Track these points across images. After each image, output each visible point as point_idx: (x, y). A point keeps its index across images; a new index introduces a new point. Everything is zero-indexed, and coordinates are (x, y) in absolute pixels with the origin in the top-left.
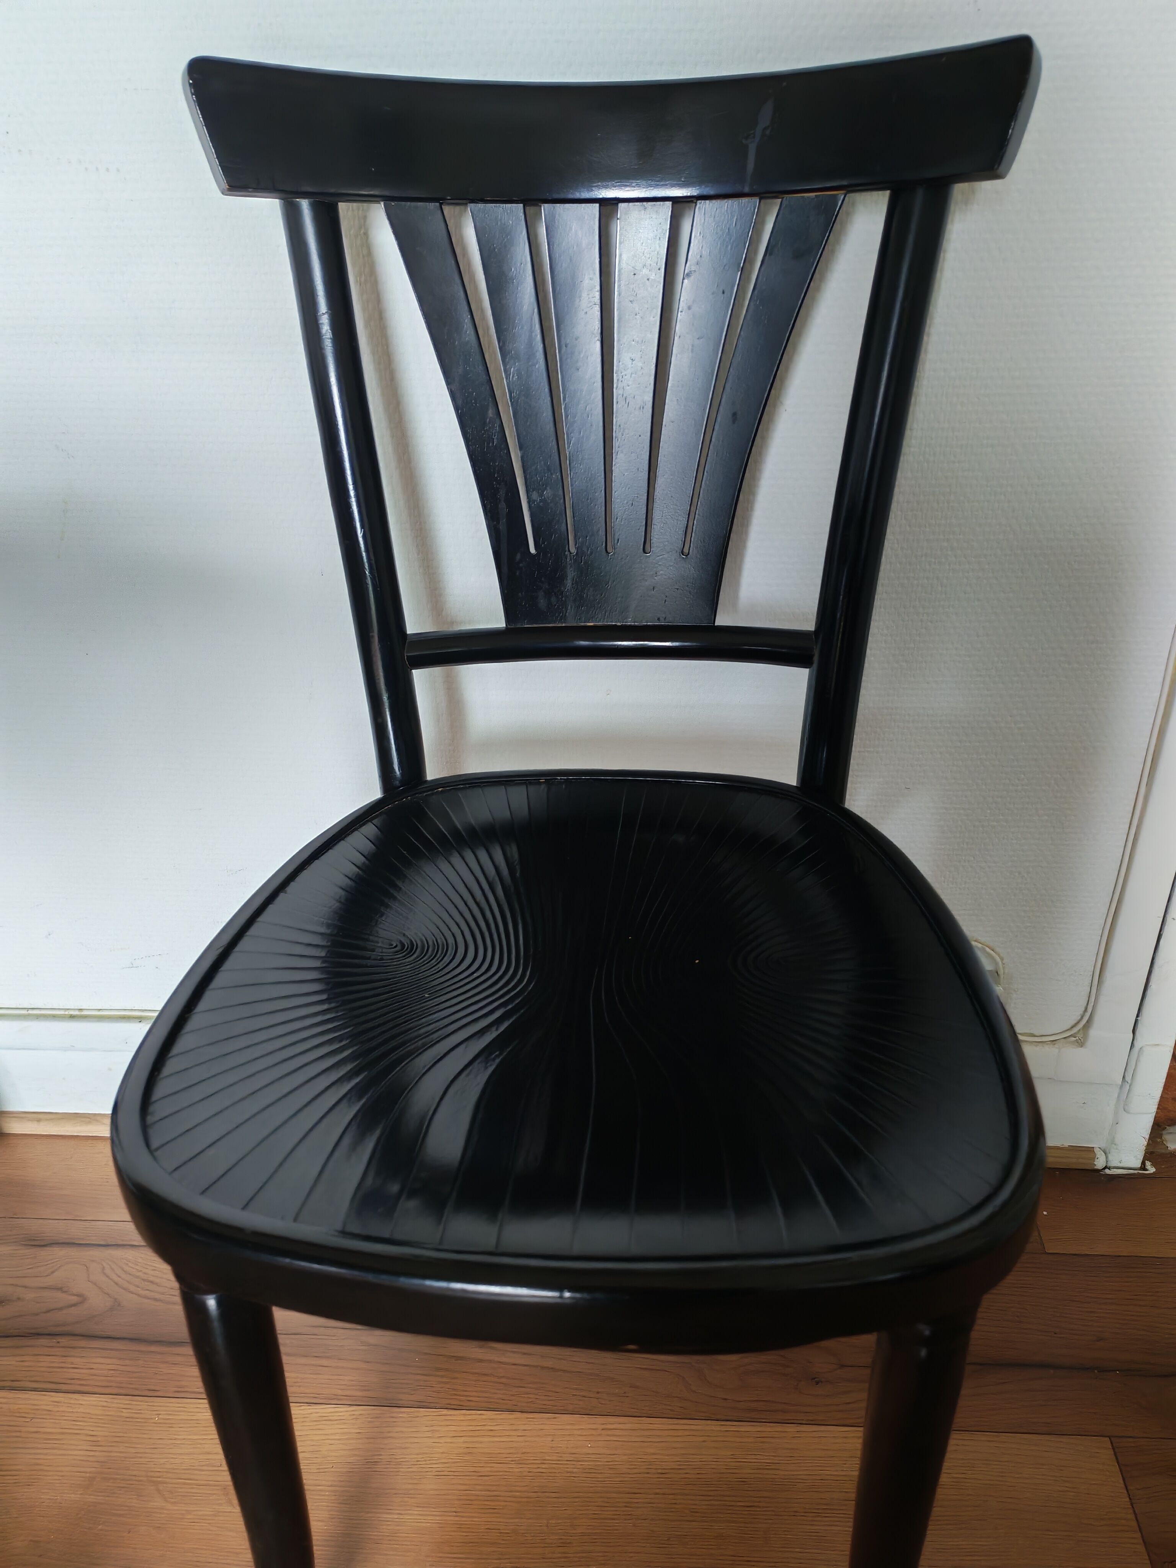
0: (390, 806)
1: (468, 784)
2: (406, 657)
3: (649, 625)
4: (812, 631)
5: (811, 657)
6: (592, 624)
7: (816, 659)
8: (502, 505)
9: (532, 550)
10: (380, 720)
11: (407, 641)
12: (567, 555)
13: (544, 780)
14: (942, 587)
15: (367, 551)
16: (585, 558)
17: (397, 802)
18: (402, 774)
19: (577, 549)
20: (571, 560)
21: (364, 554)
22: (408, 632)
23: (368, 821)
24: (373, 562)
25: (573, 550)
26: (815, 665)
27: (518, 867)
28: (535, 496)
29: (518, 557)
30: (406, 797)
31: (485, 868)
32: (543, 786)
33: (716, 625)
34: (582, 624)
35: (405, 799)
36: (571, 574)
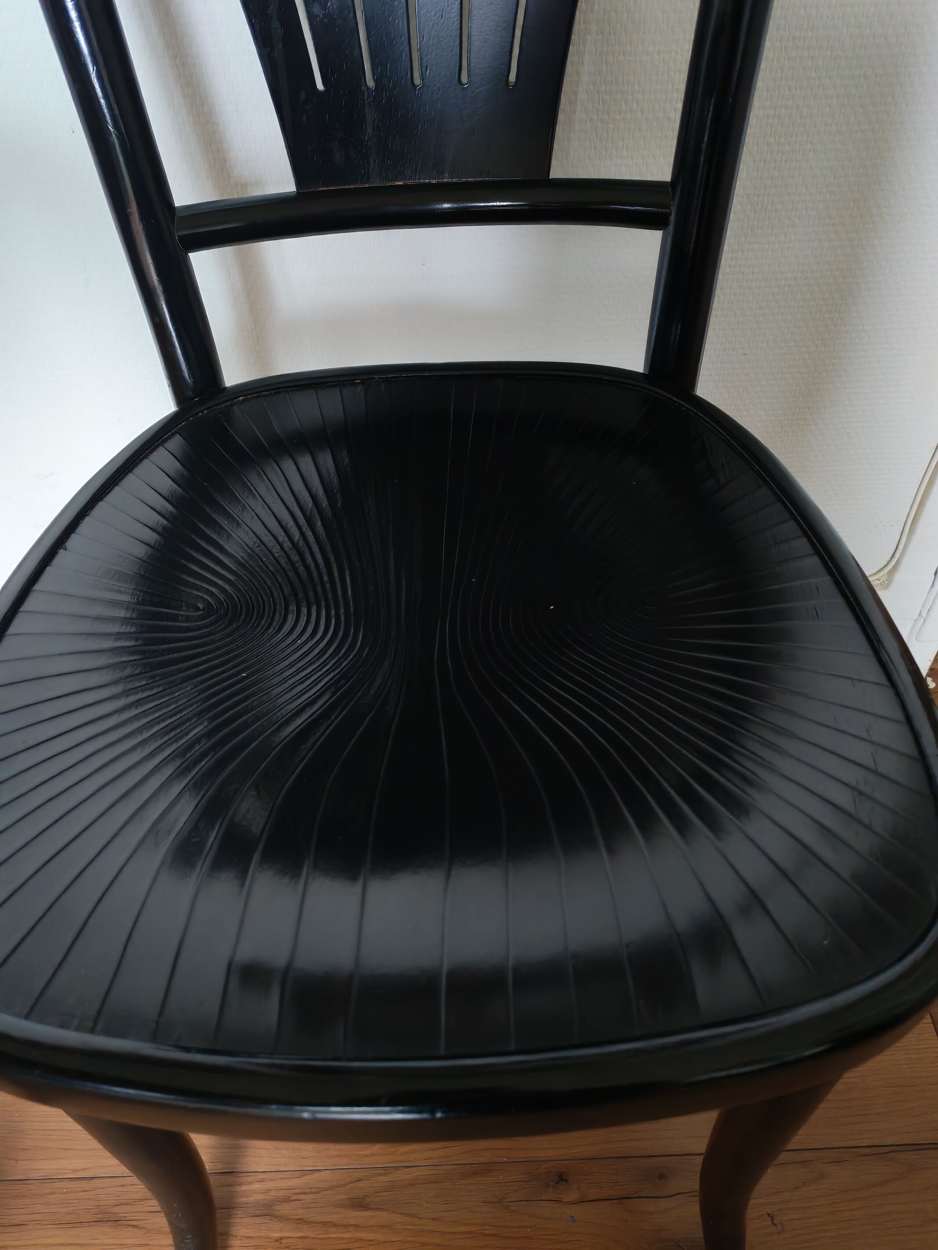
0: (184, 423)
1: (273, 389)
2: (177, 238)
3: (470, 183)
4: (667, 182)
5: (668, 215)
6: (400, 183)
7: (672, 218)
8: (276, 24)
9: (320, 86)
10: (157, 320)
11: (176, 216)
12: (364, 91)
13: (360, 381)
14: (801, 118)
15: (106, 97)
16: (386, 94)
17: (191, 418)
18: (194, 382)
19: (376, 81)
20: (369, 97)
21: (102, 101)
22: (176, 206)
23: (157, 446)
24: (117, 112)
25: (370, 83)
26: (671, 228)
27: (339, 496)
28: (316, 9)
29: (303, 96)
30: (202, 411)
31: (301, 498)
32: (359, 389)
33: (550, 178)
34: (390, 184)
35: (200, 414)
36: (371, 115)
